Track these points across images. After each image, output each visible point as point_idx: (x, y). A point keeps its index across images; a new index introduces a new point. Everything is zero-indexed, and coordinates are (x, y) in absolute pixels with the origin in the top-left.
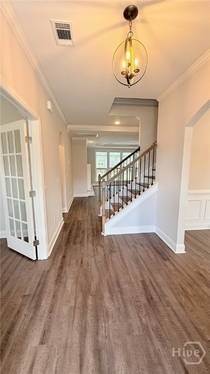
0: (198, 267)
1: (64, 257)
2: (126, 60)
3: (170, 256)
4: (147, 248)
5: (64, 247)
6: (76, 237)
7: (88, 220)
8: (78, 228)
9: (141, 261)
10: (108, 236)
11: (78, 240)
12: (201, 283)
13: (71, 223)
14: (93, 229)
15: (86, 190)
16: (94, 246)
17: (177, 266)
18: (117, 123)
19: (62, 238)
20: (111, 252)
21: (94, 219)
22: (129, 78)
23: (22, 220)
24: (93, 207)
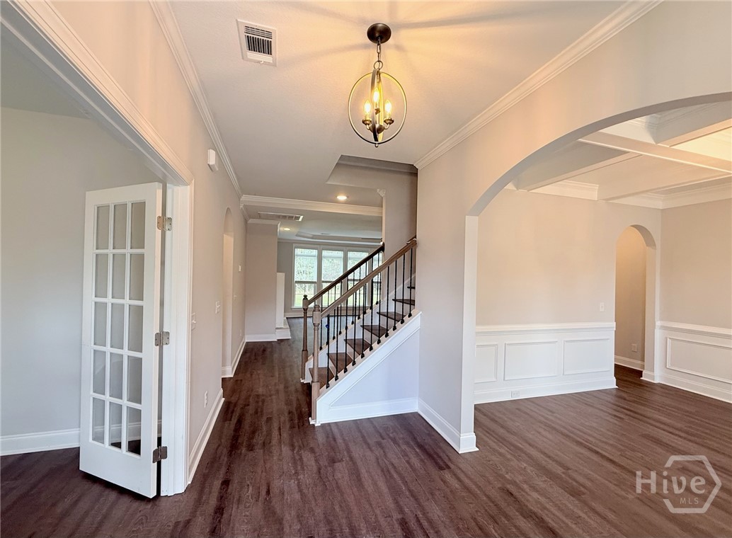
0: (503, 477)
1: (226, 483)
2: (372, 102)
3: (450, 460)
4: (404, 447)
5: (226, 459)
6: (254, 432)
7: (277, 391)
8: (256, 412)
9: (395, 476)
10: (323, 426)
11: (259, 439)
12: (512, 511)
13: (241, 402)
14: (290, 413)
15: (272, 328)
16: (293, 450)
17: (467, 481)
18: (342, 198)
19: (220, 438)
20: (333, 461)
21: (292, 389)
22: (376, 131)
23: (129, 400)
24: (288, 364)
